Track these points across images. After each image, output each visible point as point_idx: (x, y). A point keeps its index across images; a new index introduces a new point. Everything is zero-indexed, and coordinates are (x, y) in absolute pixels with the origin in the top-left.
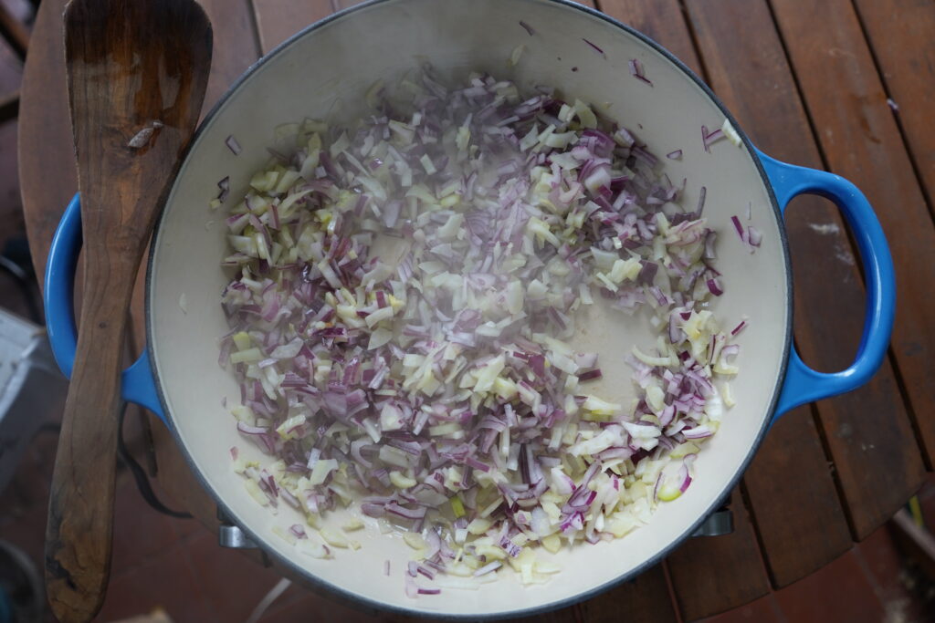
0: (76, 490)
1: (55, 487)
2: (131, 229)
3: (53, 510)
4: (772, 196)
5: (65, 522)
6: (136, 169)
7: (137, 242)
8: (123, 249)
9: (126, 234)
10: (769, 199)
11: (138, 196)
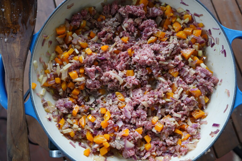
0: (16, 147)
1: (8, 147)
2: (20, 59)
3: (9, 155)
4: (227, 39)
5: (13, 158)
6: (18, 39)
7: (22, 63)
8: (18, 66)
9: (18, 61)
10: (226, 40)
11: (20, 48)
